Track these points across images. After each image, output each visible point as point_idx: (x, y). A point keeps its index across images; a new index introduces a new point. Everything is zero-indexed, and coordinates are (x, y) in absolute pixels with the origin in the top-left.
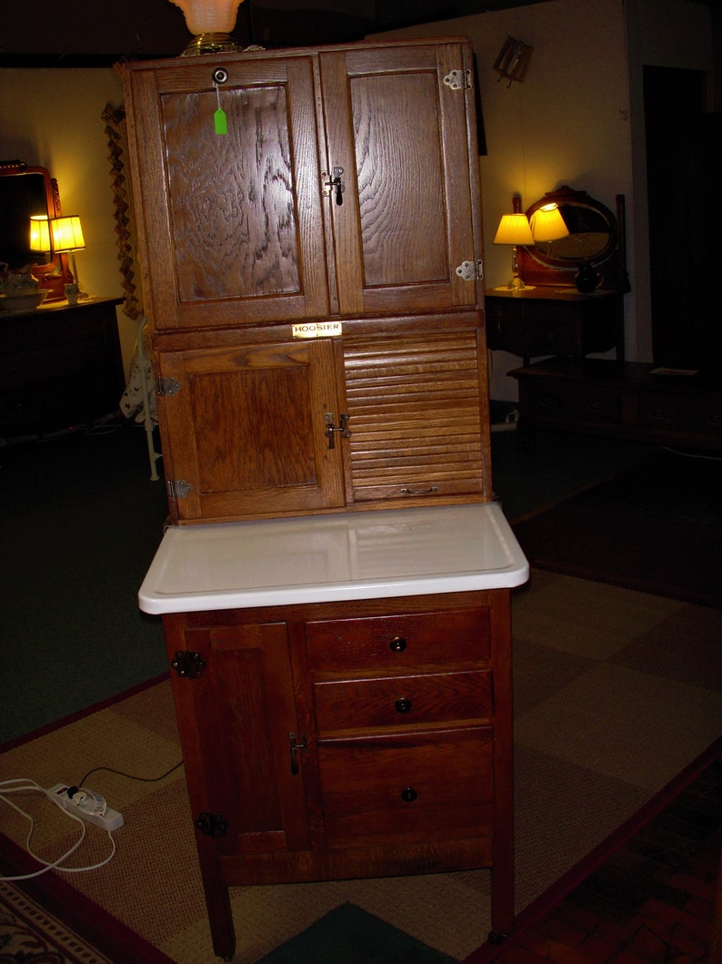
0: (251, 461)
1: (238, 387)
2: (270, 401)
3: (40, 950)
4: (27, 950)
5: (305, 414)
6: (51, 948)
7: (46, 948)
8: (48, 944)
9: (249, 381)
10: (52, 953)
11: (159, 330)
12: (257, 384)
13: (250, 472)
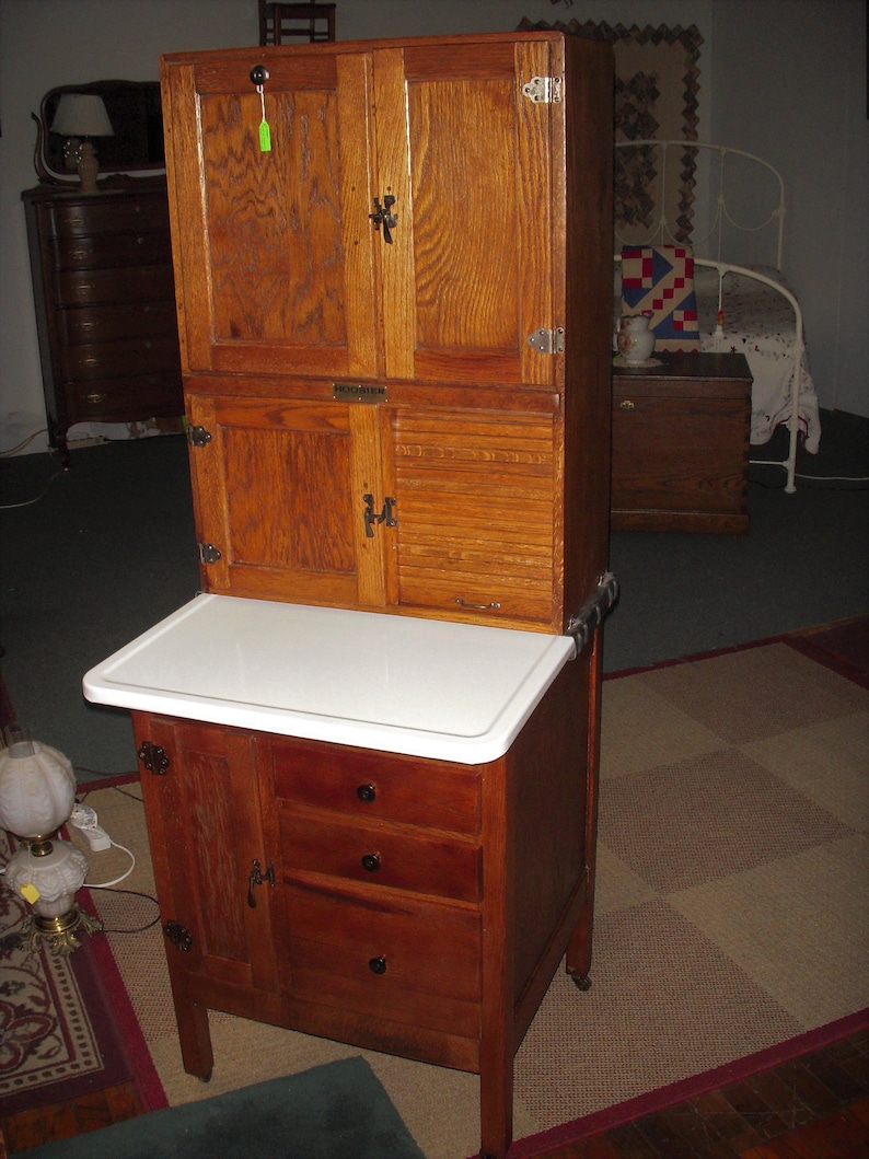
0: (284, 535)
1: (273, 447)
2: (306, 469)
3: (40, 1009)
4: (30, 1005)
5: (345, 491)
6: (53, 1011)
7: (47, 1009)
8: (52, 1005)
9: (285, 442)
10: (49, 1016)
11: (193, 370)
12: (293, 449)
13: (283, 547)
